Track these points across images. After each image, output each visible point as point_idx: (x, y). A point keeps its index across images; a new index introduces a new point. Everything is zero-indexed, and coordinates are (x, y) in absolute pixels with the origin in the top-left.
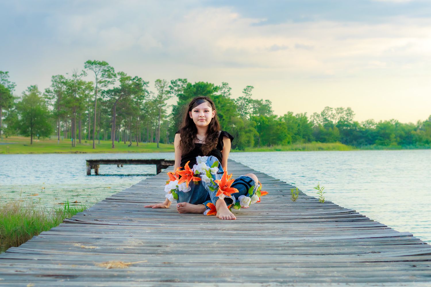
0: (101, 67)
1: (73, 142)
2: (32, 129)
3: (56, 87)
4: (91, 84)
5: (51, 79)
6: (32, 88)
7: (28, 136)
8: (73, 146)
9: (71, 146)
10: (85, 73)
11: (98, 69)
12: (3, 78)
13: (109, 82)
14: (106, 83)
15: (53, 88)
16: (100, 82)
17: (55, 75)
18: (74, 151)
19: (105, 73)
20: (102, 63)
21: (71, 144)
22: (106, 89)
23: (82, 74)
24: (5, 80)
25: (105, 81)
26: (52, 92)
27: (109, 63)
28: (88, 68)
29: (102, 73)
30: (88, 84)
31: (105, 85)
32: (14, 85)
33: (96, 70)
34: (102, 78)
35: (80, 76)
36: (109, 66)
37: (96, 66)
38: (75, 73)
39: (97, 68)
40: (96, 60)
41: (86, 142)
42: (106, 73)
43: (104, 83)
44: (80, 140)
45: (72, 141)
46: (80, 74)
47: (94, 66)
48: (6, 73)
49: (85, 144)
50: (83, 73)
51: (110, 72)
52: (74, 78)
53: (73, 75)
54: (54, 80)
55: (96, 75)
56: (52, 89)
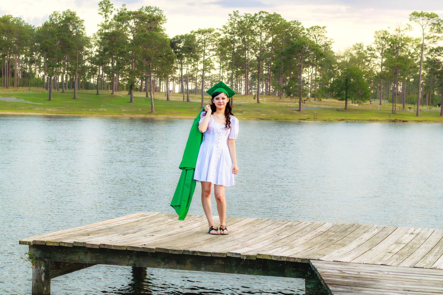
0: (429, 19)
1: (393, 108)
2: (346, 92)
3: (378, 44)
4: (419, 41)
5: (374, 34)
6: (357, 46)
7: (342, 100)
8: (393, 113)
9: (391, 112)
10: (410, 27)
11: (426, 23)
12: (319, 34)
13: (439, 38)
14: (435, 39)
15: (376, 45)
16: (428, 38)
17: (378, 31)
18: (393, 119)
19: (434, 27)
20: (431, 15)
21: (392, 109)
22: (435, 46)
23: (407, 29)
24: (321, 36)
25: (434, 37)
26: (374, 50)
27: (438, 15)
28: (413, 21)
29: (431, 26)
30: (415, 40)
31: (434, 42)
32: (332, 41)
33: (423, 23)
34: (430, 33)
35: (404, 31)
36: (438, 18)
37: (424, 18)
38: (398, 28)
39: (424, 21)
40: (424, 12)
41: (410, 108)
42: (436, 28)
43: (432, 39)
44: (404, 106)
45: (393, 106)
46: (405, 28)
47: (421, 18)
48: (323, 28)
49: (408, 110)
50: (408, 27)
51: (440, 25)
52: (397, 32)
53: (397, 30)
54: (377, 37)
55: (423, 30)
56: (374, 46)
